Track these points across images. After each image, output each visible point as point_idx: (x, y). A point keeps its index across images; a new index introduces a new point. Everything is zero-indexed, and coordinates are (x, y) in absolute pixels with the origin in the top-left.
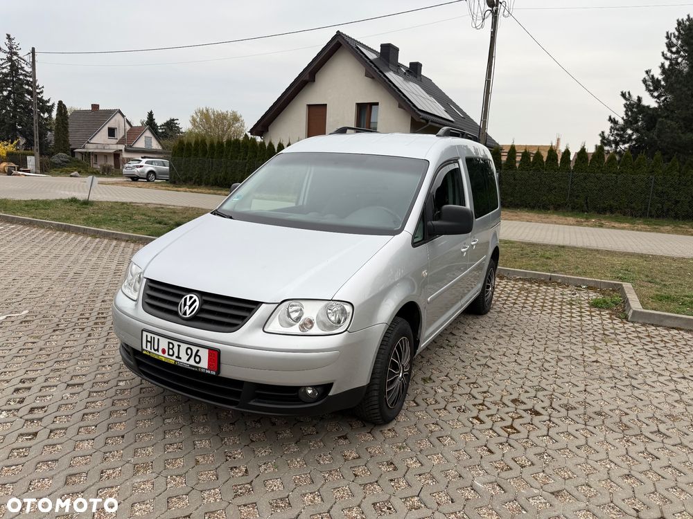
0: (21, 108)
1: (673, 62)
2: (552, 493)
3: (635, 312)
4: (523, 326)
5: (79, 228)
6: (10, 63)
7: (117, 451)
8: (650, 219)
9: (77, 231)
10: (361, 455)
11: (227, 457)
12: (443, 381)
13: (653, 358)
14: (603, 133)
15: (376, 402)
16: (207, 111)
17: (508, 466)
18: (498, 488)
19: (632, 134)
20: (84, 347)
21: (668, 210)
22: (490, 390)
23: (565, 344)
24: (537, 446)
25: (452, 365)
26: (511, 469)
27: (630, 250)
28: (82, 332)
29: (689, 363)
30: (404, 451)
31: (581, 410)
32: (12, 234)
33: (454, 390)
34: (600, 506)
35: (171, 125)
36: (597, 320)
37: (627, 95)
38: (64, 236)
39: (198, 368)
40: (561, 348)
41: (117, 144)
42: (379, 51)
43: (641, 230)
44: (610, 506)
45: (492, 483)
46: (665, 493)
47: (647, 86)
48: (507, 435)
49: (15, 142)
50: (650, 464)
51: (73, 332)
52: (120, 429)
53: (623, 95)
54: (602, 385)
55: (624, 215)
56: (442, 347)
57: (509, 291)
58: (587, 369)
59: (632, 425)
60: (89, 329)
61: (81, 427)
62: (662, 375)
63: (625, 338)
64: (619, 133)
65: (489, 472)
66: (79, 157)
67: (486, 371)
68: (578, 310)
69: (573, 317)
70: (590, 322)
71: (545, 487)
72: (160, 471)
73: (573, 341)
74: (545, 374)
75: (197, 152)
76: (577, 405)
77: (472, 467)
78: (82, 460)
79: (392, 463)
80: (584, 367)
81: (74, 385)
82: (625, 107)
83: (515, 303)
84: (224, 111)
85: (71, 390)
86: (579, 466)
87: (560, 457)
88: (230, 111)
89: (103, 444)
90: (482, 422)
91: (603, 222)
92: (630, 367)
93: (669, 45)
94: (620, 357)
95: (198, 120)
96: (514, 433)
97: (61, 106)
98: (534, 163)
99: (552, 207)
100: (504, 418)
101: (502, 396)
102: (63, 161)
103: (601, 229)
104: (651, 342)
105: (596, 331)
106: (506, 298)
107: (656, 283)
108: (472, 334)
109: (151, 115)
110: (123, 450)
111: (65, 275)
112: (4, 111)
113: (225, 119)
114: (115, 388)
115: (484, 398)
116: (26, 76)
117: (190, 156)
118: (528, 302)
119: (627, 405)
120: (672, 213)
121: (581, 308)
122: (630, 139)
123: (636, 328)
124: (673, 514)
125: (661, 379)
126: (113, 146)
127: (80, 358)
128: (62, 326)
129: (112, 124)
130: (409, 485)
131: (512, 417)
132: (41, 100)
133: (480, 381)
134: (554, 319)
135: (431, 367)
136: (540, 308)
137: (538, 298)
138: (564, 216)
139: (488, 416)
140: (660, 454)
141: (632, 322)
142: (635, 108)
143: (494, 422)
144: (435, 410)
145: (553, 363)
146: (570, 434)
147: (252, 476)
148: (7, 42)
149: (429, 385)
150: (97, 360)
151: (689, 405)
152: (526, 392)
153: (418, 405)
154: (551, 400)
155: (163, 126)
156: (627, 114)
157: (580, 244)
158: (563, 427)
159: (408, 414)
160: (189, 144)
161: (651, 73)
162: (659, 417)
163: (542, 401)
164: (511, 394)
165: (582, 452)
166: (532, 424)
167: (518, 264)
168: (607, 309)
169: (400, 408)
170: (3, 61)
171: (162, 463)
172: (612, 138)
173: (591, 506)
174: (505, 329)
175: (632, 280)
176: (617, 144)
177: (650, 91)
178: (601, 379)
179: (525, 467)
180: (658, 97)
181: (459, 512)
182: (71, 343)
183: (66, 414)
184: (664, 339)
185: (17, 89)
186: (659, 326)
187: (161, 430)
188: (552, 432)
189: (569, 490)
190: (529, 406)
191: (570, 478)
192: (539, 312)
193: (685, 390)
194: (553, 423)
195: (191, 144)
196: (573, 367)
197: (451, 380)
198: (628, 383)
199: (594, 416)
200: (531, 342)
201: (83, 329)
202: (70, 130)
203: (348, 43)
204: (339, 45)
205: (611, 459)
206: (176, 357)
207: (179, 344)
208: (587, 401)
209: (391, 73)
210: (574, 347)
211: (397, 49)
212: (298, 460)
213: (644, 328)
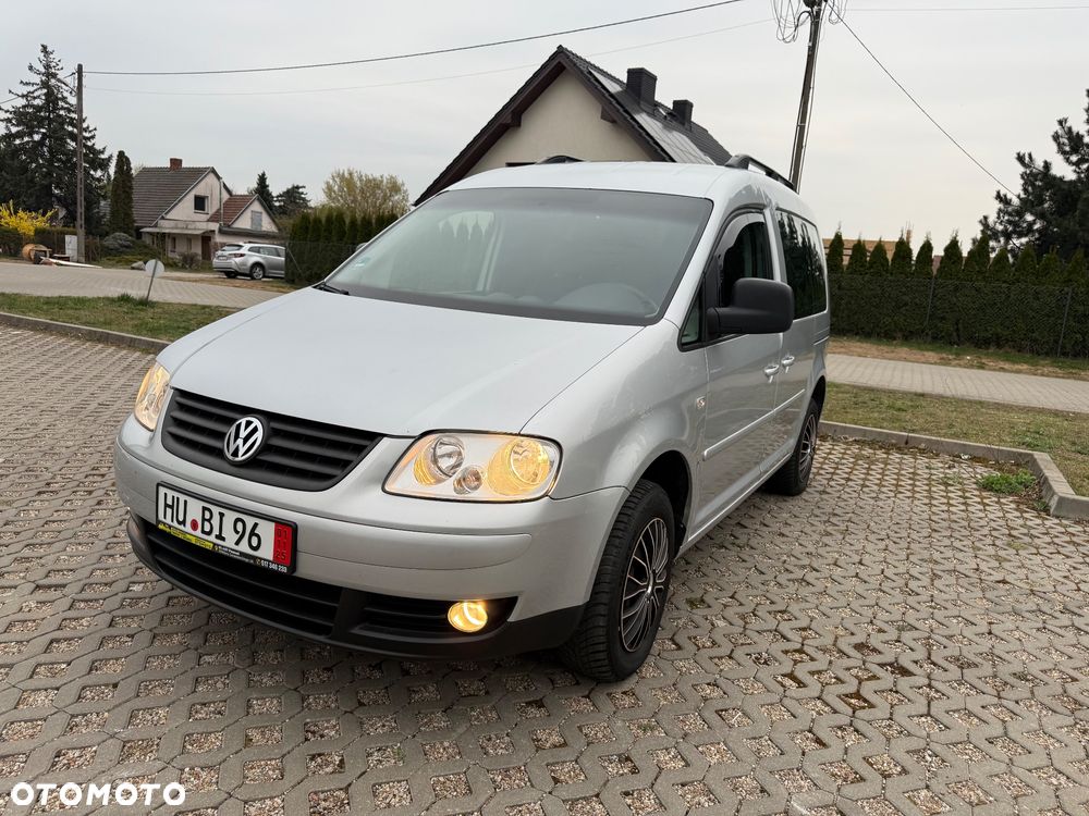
0: (59, 160)
3: (1062, 500)
4: (866, 517)
5: (123, 337)
6: (45, 91)
7: (98, 714)
8: (1062, 359)
9: (119, 342)
10: (570, 740)
11: (308, 732)
12: (725, 606)
14: (986, 218)
15: (602, 639)
16: (351, 174)
17: (856, 773)
19: (1034, 222)
20: (85, 522)
22: (813, 625)
23: (942, 549)
24: (909, 734)
25: (742, 578)
26: (862, 779)
27: (1035, 404)
28: (88, 497)
30: (652, 735)
31: (987, 669)
32: (13, 343)
33: (746, 623)
35: (293, 194)
36: (994, 511)
37: (1027, 159)
38: (97, 349)
39: (255, 558)
40: (937, 556)
41: (208, 221)
42: (625, 81)
43: (1047, 376)
45: (826, 807)
47: (1060, 146)
48: (850, 711)
49: (49, 214)
51: (72, 497)
52: (112, 671)
53: (1020, 158)
54: (1020, 624)
55: (1019, 351)
56: (723, 547)
57: (837, 460)
58: (989, 594)
60: (102, 492)
61: (41, 665)
63: (1049, 544)
64: (1011, 218)
65: (819, 783)
66: (147, 240)
67: (805, 591)
68: (960, 493)
69: (953, 505)
70: (982, 515)
72: (172, 756)
73: (957, 544)
74: (912, 600)
75: (330, 233)
76: (978, 660)
77: (786, 773)
78: (27, 728)
79: (628, 759)
80: (983, 590)
81: (49, 587)
82: (1022, 177)
83: (848, 479)
84: (377, 175)
85: (41, 595)
86: (997, 780)
87: (958, 759)
88: (386, 176)
89: (73, 697)
90: (801, 684)
91: (983, 361)
92: (1066, 593)
94: (1045, 575)
95: (336, 188)
96: (864, 708)
97: (123, 159)
98: (872, 263)
99: (900, 335)
100: (842, 677)
101: (836, 638)
102: (122, 246)
103: (981, 371)
105: (995, 529)
106: (832, 470)
108: (775, 527)
109: (262, 179)
110: (108, 711)
111: (82, 406)
112: (34, 165)
113: (379, 188)
114: (121, 595)
115: (804, 639)
116: (69, 111)
117: (318, 240)
118: (871, 478)
119: (1072, 663)
121: (964, 491)
122: (1029, 230)
123: (1065, 526)
126: (201, 223)
127: (73, 540)
128: (55, 487)
129: (200, 190)
130: (661, 805)
131: (857, 677)
132: (91, 149)
133: (794, 608)
134: (920, 506)
135: (704, 580)
136: (893, 488)
137: (887, 473)
138: (920, 349)
139: (812, 673)
141: (1057, 517)
142: (1039, 181)
143: (824, 685)
144: (711, 658)
145: (926, 581)
146: (970, 714)
147: (350, 774)
148: (42, 58)
149: (700, 612)
150: (103, 544)
152: (881, 631)
153: (679, 648)
154: (929, 647)
155: (280, 196)
156: (1025, 190)
158: (957, 700)
159: (662, 663)
160: (317, 221)
161: (1068, 124)
163: (912, 649)
164: (852, 634)
165: (998, 750)
166: (897, 692)
167: (851, 416)
168: (1011, 494)
169: (647, 653)
170: (35, 87)
171: (179, 742)
172: (1000, 228)
174: (833, 520)
175: (1050, 449)
176: (1008, 236)
177: (1064, 153)
178: (1016, 613)
179: (890, 776)
180: (1077, 164)
182: (63, 515)
183: (18, 638)
185: (55, 131)
187: (191, 675)
188: (938, 708)
190: (889, 658)
191: (981, 803)
192: (892, 494)
194: (937, 691)
195: (320, 221)
196: (963, 591)
197: (741, 604)
198: (1068, 623)
199: (1012, 680)
200: (882, 545)
201: (90, 492)
202: (135, 197)
203: (575, 65)
204: (561, 69)
205: (1057, 766)
206: (217, 537)
207: (223, 511)
208: (996, 651)
209: (644, 116)
210: (960, 555)
211: (654, 79)
212: (446, 744)
213: (1080, 529)
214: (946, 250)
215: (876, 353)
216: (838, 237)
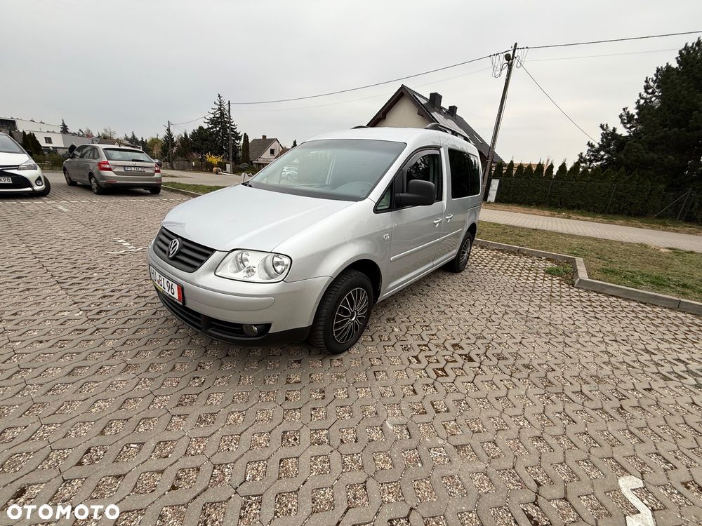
0: (225, 137)
1: (648, 101)
2: (456, 447)
3: (581, 280)
4: (486, 284)
6: (220, 111)
7: (126, 351)
8: (607, 215)
10: (303, 380)
11: (199, 367)
12: (403, 322)
13: (590, 320)
14: (581, 153)
15: (322, 340)
17: (424, 409)
18: (405, 432)
19: (604, 155)
21: (623, 209)
22: (438, 333)
23: (515, 301)
24: (459, 391)
25: (416, 309)
26: (425, 413)
27: (588, 235)
29: (623, 328)
30: (340, 381)
31: (511, 361)
33: (408, 330)
34: (499, 471)
36: (548, 283)
37: (605, 127)
39: (172, 297)
40: (511, 303)
41: (275, 159)
42: (429, 99)
44: (510, 473)
45: (402, 425)
46: (574, 466)
47: (622, 120)
48: (436, 377)
49: (222, 156)
50: (565, 428)
53: (602, 127)
54: (538, 340)
55: (588, 211)
58: (528, 324)
59: (556, 382)
62: (595, 336)
63: (568, 301)
64: (594, 154)
65: (404, 413)
66: (254, 165)
67: (442, 317)
68: (535, 275)
69: (529, 280)
70: (541, 285)
71: (451, 438)
73: (523, 299)
74: (489, 324)
76: (509, 356)
77: (392, 406)
79: (323, 391)
80: (526, 321)
82: (602, 135)
83: (485, 266)
86: (492, 420)
87: (476, 408)
89: (122, 343)
90: (419, 362)
91: (571, 215)
92: (567, 325)
93: (646, 88)
94: (560, 316)
96: (443, 376)
98: (525, 174)
100: (439, 360)
101: (446, 340)
103: (568, 220)
104: (591, 306)
105: (544, 292)
107: (604, 259)
108: (443, 286)
109: (295, 142)
110: (130, 351)
112: (217, 139)
115: (431, 339)
116: (227, 118)
118: (496, 266)
119: (555, 362)
120: (627, 212)
121: (537, 273)
122: (602, 159)
123: (579, 293)
124: (579, 497)
125: (594, 339)
129: (272, 147)
130: (326, 416)
131: (446, 360)
133: (432, 326)
134: (513, 280)
135: (399, 309)
136: (504, 271)
137: (505, 264)
139: (426, 357)
140: (578, 418)
141: (577, 288)
142: (610, 137)
143: (429, 363)
144: (384, 346)
145: (501, 315)
146: (493, 383)
148: (219, 99)
149: (390, 324)
151: (617, 368)
152: (468, 338)
153: (373, 340)
154: (487, 348)
156: (602, 141)
157: (549, 229)
158: (489, 376)
159: (361, 347)
161: (628, 110)
162: (584, 377)
163: (479, 348)
164: (454, 339)
165: (499, 405)
166: (462, 369)
167: (497, 238)
168: (559, 276)
170: (217, 110)
171: (147, 367)
172: (588, 158)
173: (490, 470)
174: (470, 284)
175: (584, 256)
176: (591, 161)
177: (624, 123)
178: (538, 333)
179: (439, 412)
180: (630, 128)
181: (357, 454)
184: (603, 304)
185: (223, 126)
186: (600, 293)
188: (478, 380)
189: (474, 445)
190: (466, 352)
191: (480, 432)
192: (502, 274)
193: (615, 353)
194: (482, 370)
196: (516, 321)
197: (410, 322)
198: (561, 340)
199: (521, 368)
200: (487, 297)
202: (250, 150)
203: (408, 93)
204: (403, 94)
205: (526, 416)
206: (163, 287)
207: (163, 277)
208: (519, 352)
209: (436, 113)
210: (522, 304)
211: (441, 97)
212: (251, 377)
213: (587, 294)
214: (560, 168)
215: (522, 211)
216: (512, 162)
